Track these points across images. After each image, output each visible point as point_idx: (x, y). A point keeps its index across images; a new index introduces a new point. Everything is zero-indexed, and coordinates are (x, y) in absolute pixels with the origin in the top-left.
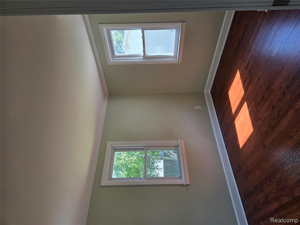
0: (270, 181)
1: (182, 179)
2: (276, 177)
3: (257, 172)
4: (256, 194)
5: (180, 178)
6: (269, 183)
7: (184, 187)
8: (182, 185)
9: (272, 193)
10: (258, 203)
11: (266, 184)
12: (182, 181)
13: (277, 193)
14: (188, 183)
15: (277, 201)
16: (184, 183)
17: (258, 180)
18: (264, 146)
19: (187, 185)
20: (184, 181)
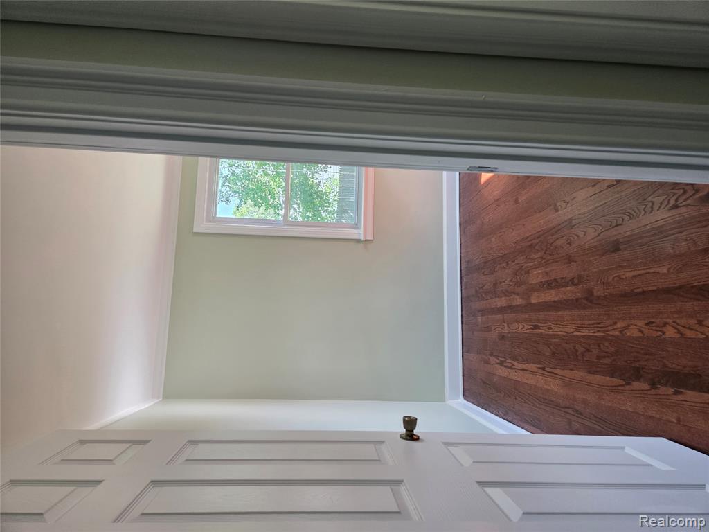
0: (507, 264)
1: (358, 228)
2: (516, 262)
3: (493, 239)
4: (483, 273)
5: (356, 226)
6: (504, 265)
7: (361, 245)
8: (358, 241)
9: (504, 282)
10: (482, 288)
11: (500, 264)
12: (359, 234)
13: (511, 285)
14: (370, 237)
15: (507, 298)
16: (363, 239)
17: (491, 252)
18: (516, 201)
19: (366, 240)
20: (362, 233)
